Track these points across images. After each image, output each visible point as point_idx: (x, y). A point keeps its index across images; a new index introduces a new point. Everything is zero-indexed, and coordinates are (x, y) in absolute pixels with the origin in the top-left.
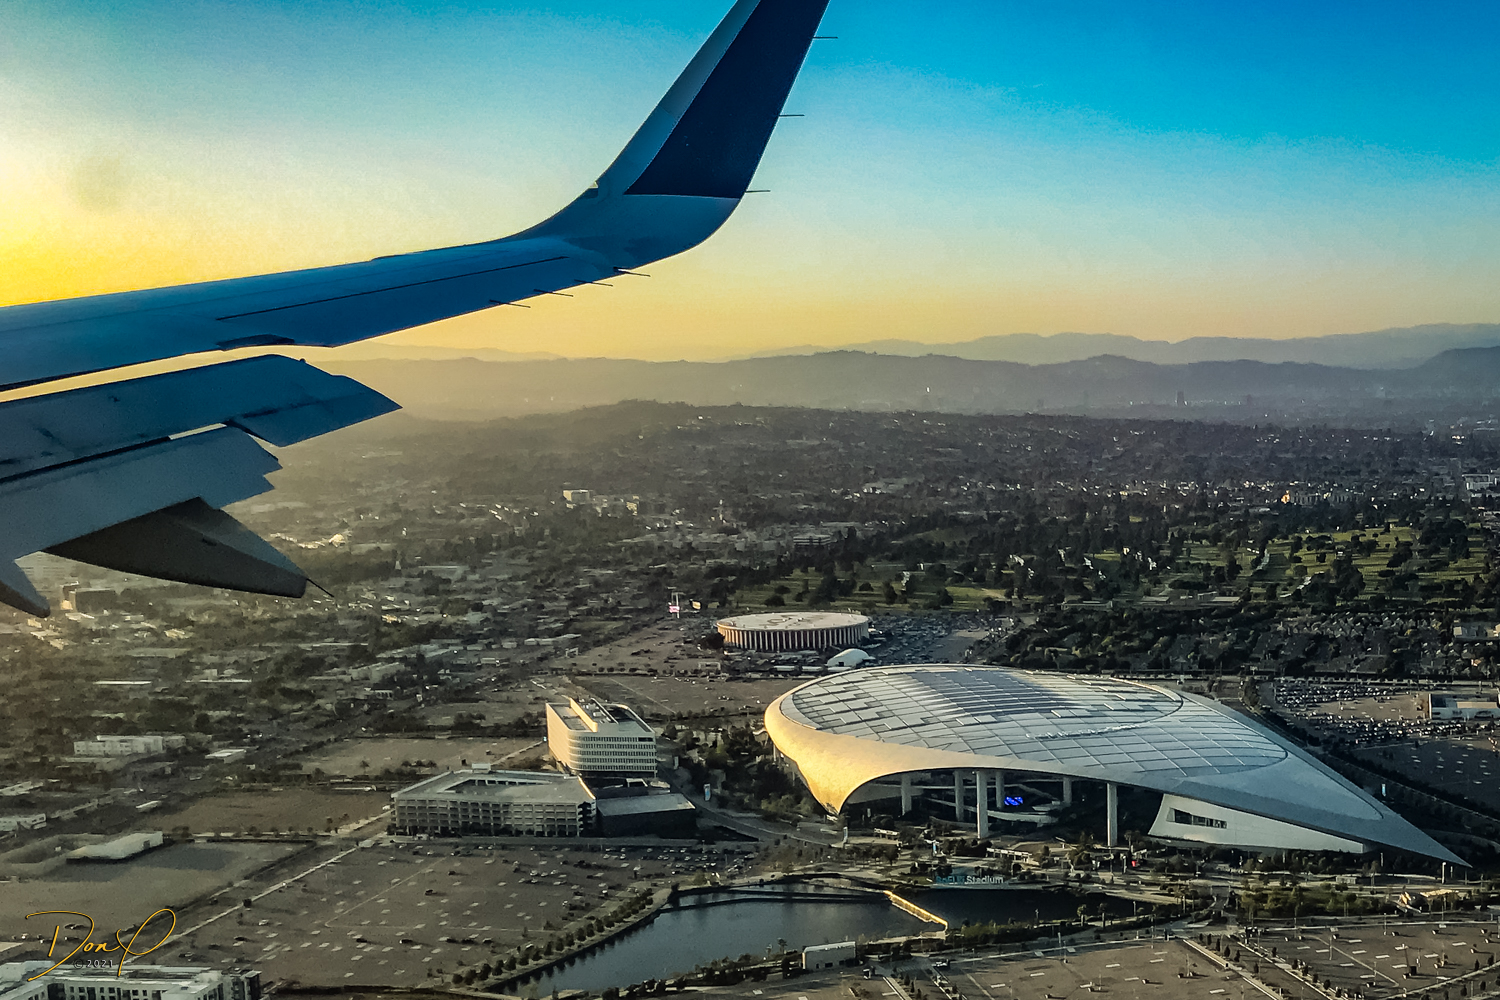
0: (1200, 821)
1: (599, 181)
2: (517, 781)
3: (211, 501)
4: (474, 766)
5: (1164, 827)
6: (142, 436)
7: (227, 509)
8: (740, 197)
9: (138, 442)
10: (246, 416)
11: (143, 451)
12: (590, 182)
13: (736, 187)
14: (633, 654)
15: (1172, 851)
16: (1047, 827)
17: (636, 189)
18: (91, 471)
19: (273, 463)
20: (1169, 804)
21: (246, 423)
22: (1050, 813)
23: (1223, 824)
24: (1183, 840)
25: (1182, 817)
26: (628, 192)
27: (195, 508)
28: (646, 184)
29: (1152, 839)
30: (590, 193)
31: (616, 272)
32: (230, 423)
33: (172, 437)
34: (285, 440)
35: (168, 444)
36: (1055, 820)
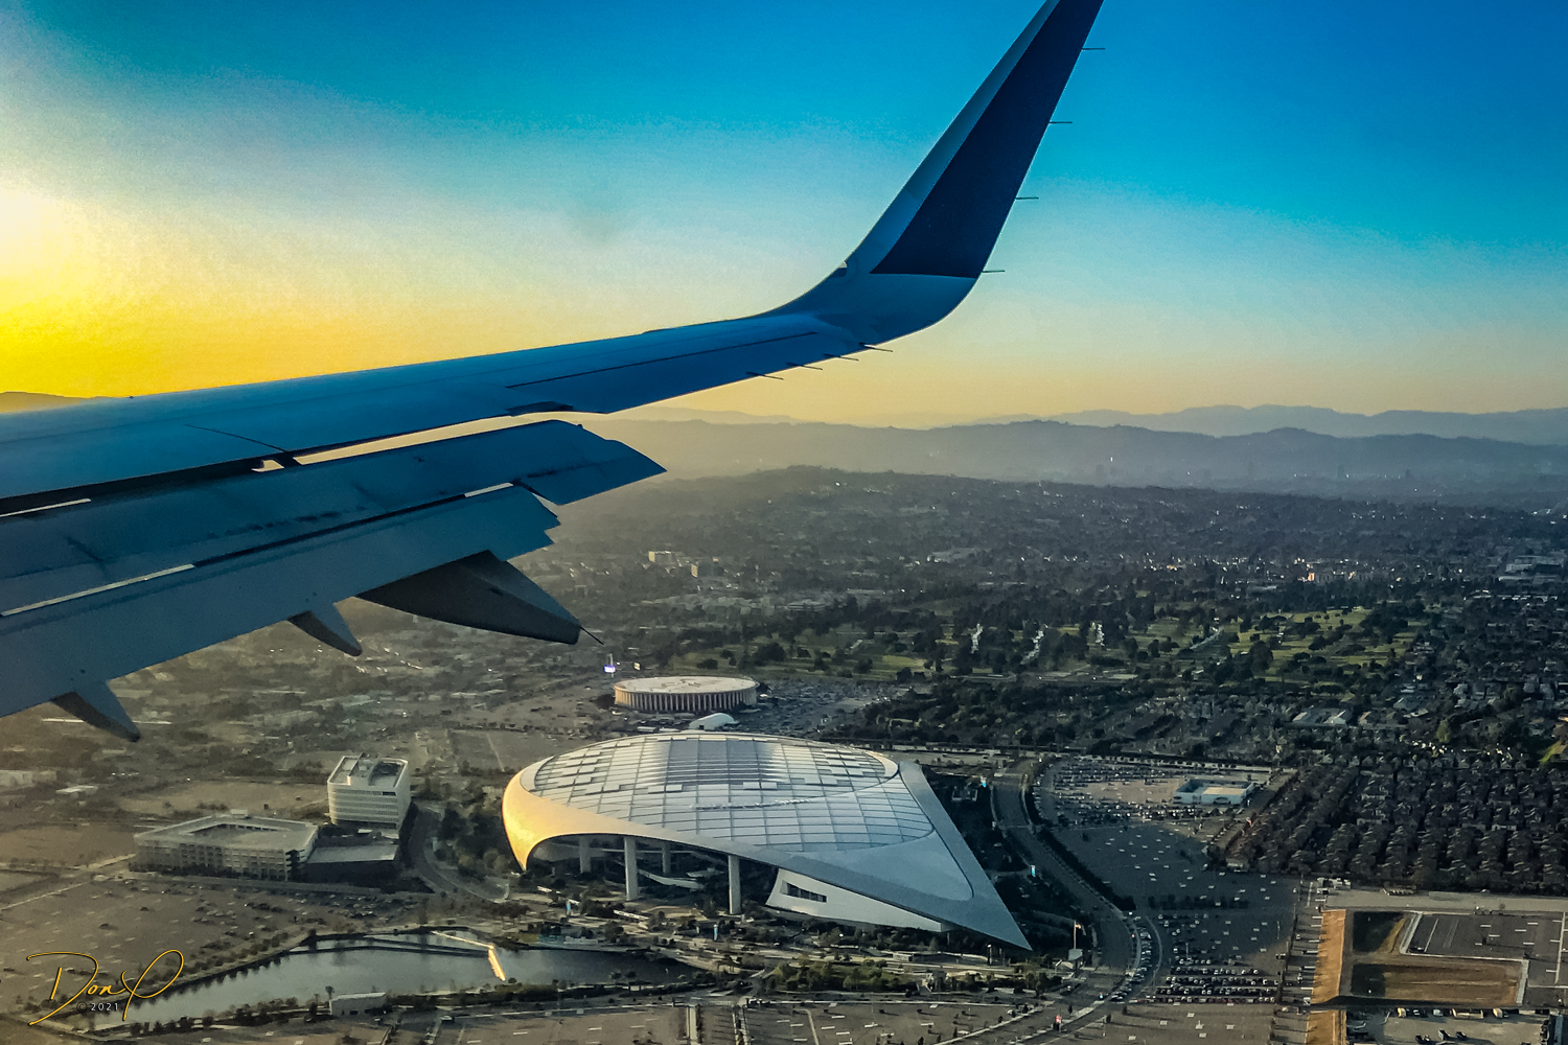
0: (805, 894)
1: (847, 261)
2: (262, 826)
3: (498, 554)
4: (233, 811)
5: (778, 899)
6: (442, 493)
7: (513, 561)
8: (977, 276)
9: (441, 498)
10: (530, 476)
11: (443, 506)
12: (839, 262)
13: (970, 267)
14: (533, 710)
15: (780, 922)
16: (697, 892)
17: (881, 268)
18: (399, 524)
19: (553, 520)
20: (785, 877)
21: (531, 482)
22: (699, 880)
23: (824, 899)
24: (791, 911)
25: (793, 891)
26: (874, 271)
27: (485, 561)
28: (887, 266)
29: (769, 910)
30: (839, 273)
31: (862, 347)
32: (516, 482)
33: (467, 495)
34: (562, 500)
35: (461, 501)
36: (702, 887)
